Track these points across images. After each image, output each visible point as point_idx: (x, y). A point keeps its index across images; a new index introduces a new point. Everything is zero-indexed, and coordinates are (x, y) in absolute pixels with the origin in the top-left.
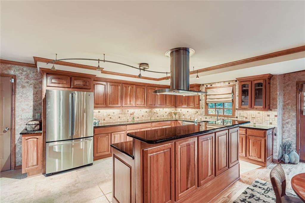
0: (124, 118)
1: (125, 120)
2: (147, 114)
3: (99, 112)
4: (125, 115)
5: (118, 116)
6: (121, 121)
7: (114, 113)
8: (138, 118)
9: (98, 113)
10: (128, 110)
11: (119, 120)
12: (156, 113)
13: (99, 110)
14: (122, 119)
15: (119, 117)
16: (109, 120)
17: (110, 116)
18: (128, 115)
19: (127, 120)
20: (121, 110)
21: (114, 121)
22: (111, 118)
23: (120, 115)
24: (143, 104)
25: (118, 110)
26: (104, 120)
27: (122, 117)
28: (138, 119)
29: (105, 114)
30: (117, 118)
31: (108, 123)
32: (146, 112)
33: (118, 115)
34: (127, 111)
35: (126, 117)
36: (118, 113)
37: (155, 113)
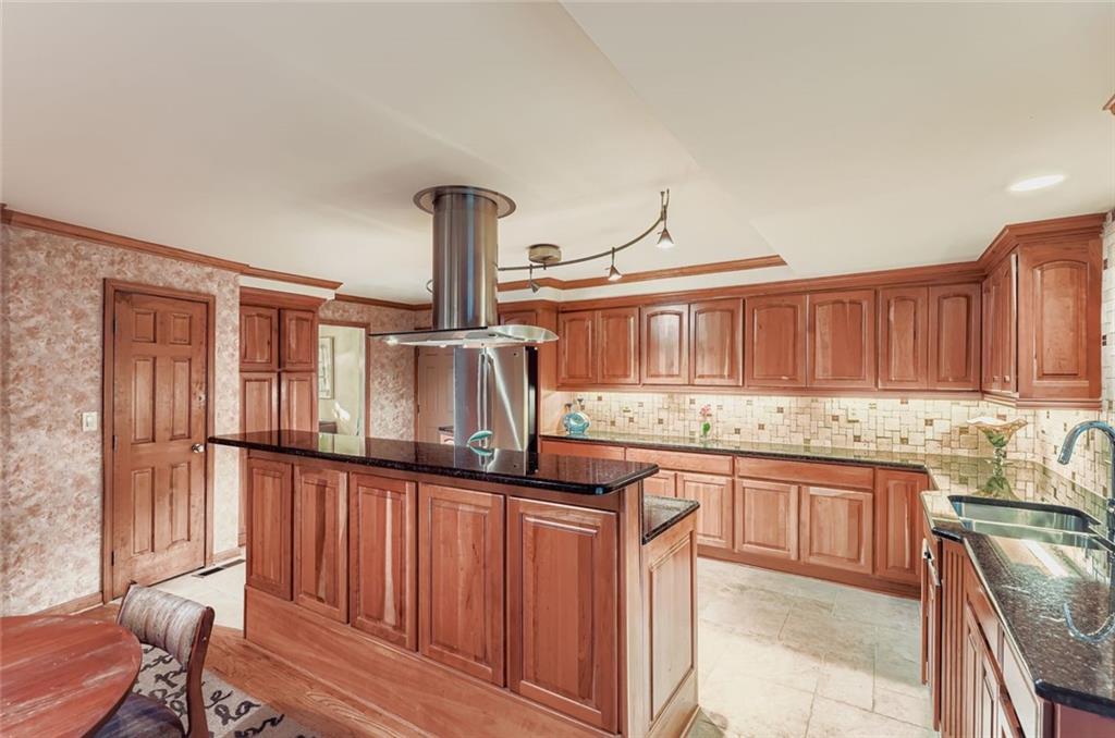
0: (679, 425)
1: (682, 435)
2: (787, 422)
3: (600, 399)
4: (682, 414)
5: (656, 415)
6: (666, 433)
7: (641, 404)
8: (737, 431)
9: (596, 403)
10: (692, 397)
11: (658, 430)
12: (842, 420)
13: (600, 394)
14: (671, 428)
15: (661, 422)
16: (627, 425)
17: (630, 415)
18: (691, 416)
19: (687, 435)
20: (666, 396)
21: (641, 432)
22: (631, 420)
23: (663, 415)
24: (726, 373)
25: (656, 395)
26: (613, 423)
27: (671, 422)
28: (736, 438)
29: (615, 408)
30: (651, 421)
31: (624, 434)
32: (780, 410)
33: (656, 410)
34: (688, 401)
35: (687, 423)
36: (657, 406)
37: (835, 418)
